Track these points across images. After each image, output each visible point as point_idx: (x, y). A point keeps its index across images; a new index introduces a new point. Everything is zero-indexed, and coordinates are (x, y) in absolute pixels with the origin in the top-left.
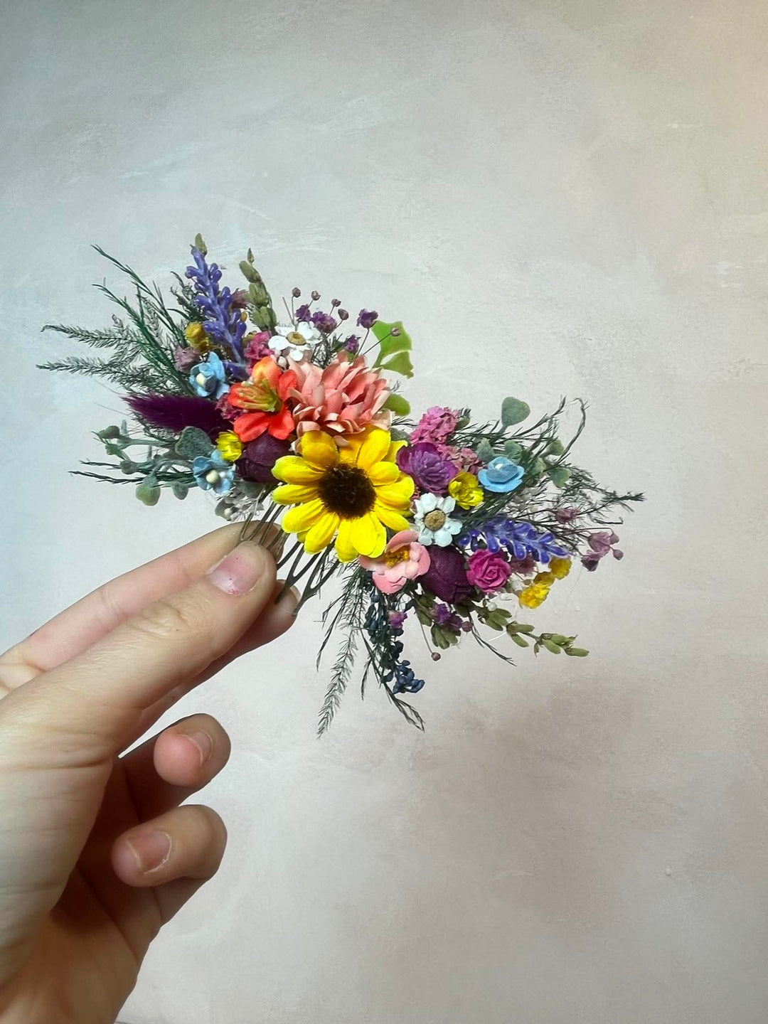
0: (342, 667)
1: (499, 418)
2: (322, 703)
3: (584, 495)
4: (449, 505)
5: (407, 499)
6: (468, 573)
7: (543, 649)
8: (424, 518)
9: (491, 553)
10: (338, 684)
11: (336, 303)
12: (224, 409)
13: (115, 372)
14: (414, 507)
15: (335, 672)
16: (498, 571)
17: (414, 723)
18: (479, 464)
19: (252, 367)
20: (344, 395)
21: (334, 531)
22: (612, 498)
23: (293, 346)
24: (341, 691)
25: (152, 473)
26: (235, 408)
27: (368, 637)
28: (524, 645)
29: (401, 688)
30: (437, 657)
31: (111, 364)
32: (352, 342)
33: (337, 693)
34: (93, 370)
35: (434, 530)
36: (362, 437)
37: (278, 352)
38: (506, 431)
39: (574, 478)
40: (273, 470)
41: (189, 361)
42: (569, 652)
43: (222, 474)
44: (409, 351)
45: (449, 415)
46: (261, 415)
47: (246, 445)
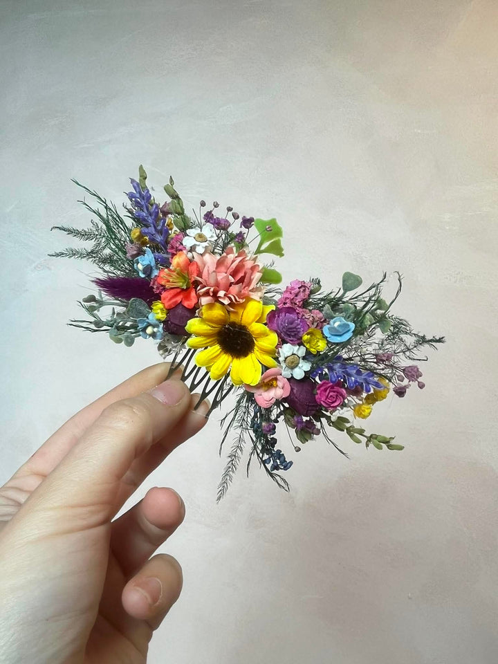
0: (235, 456)
1: (341, 286)
2: (219, 480)
3: (401, 340)
4: (301, 351)
5: (273, 347)
6: (317, 396)
7: (371, 445)
8: (285, 361)
9: (331, 384)
10: (231, 467)
11: (229, 209)
12: (155, 287)
13: (95, 257)
14: (279, 353)
15: (230, 459)
16: (337, 396)
17: (284, 488)
18: (325, 321)
19: (172, 258)
20: (230, 277)
21: (229, 365)
22: (422, 340)
23: (198, 243)
24: (233, 472)
25: (114, 327)
26: (162, 286)
27: (253, 435)
28: (358, 441)
29: (276, 467)
30: (298, 450)
31: (92, 252)
32: (240, 236)
33: (231, 473)
34: (81, 256)
35: (292, 368)
36: (243, 306)
37: (188, 248)
38: (346, 295)
39: (395, 326)
40: (186, 328)
41: (135, 252)
42: (390, 447)
43: (155, 330)
44: (281, 238)
45: (305, 286)
46: (179, 290)
47: (169, 311)
